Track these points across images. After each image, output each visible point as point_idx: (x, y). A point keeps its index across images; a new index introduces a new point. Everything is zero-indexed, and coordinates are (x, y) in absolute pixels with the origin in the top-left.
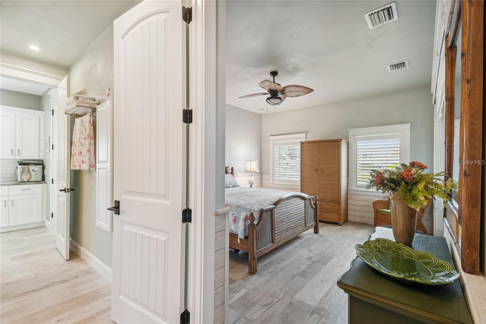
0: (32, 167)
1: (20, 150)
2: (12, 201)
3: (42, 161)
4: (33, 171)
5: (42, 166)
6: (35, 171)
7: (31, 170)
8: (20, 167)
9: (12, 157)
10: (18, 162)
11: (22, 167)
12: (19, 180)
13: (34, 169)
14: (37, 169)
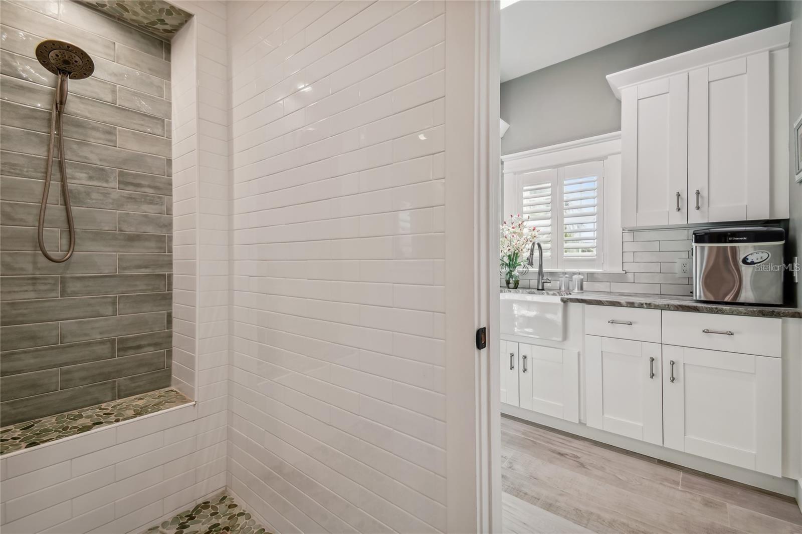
0: (745, 249)
1: (704, 193)
2: (673, 364)
3: (786, 222)
5: (783, 242)
7: (741, 256)
8: (703, 248)
9: (678, 219)
10: (695, 232)
11: (710, 248)
12: (696, 296)
13: (751, 254)
14: (761, 255)
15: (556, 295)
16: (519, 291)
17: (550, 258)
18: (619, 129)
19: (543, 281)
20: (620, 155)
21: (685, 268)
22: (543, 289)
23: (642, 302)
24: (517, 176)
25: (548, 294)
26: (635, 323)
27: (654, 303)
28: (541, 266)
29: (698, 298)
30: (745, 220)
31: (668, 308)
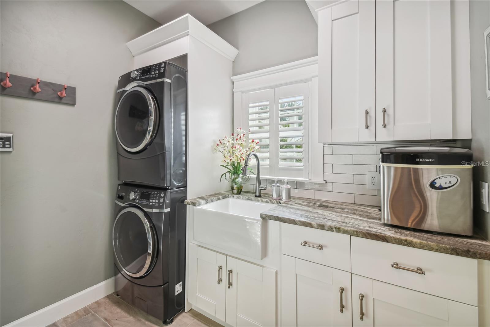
1: (390, 111)
2: (362, 297)
3: (466, 143)
4: (432, 185)
5: (470, 166)
6: (441, 188)
7: (426, 182)
8: (389, 168)
9: (366, 136)
10: (383, 151)
11: (396, 168)
12: (384, 218)
13: (439, 178)
14: (448, 179)
15: (269, 203)
16: (240, 197)
17: (269, 166)
18: (317, 55)
19: (259, 188)
20: (317, 78)
21: (374, 181)
22: (260, 196)
23: (332, 226)
24: (244, 94)
25: (262, 201)
26: (326, 246)
27: (343, 227)
28: (258, 174)
29: (386, 222)
30: (429, 139)
31: (357, 233)
